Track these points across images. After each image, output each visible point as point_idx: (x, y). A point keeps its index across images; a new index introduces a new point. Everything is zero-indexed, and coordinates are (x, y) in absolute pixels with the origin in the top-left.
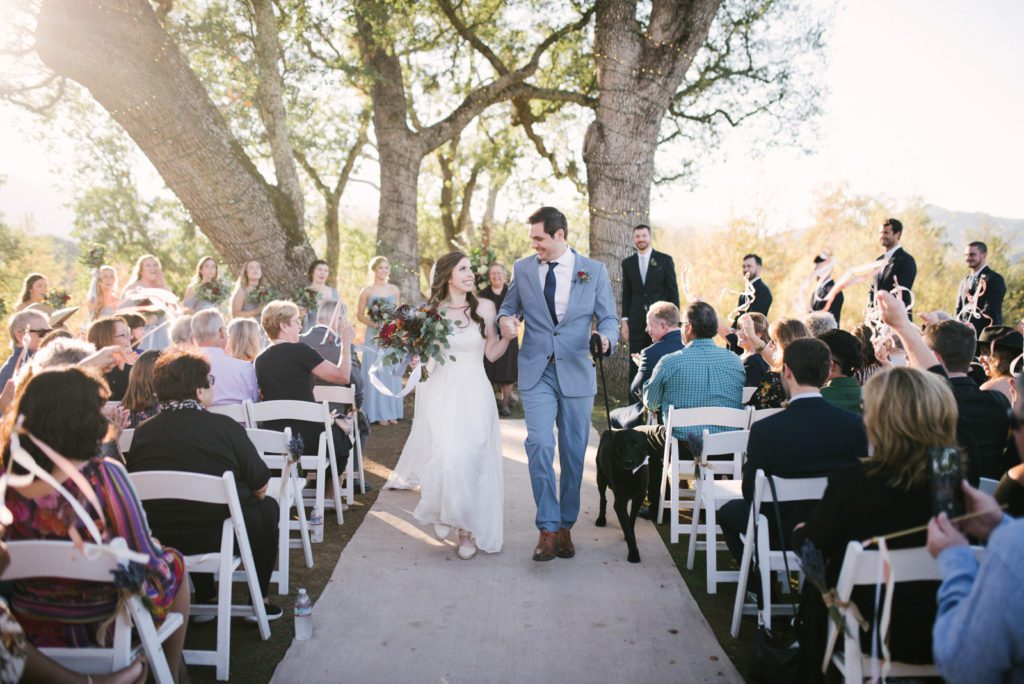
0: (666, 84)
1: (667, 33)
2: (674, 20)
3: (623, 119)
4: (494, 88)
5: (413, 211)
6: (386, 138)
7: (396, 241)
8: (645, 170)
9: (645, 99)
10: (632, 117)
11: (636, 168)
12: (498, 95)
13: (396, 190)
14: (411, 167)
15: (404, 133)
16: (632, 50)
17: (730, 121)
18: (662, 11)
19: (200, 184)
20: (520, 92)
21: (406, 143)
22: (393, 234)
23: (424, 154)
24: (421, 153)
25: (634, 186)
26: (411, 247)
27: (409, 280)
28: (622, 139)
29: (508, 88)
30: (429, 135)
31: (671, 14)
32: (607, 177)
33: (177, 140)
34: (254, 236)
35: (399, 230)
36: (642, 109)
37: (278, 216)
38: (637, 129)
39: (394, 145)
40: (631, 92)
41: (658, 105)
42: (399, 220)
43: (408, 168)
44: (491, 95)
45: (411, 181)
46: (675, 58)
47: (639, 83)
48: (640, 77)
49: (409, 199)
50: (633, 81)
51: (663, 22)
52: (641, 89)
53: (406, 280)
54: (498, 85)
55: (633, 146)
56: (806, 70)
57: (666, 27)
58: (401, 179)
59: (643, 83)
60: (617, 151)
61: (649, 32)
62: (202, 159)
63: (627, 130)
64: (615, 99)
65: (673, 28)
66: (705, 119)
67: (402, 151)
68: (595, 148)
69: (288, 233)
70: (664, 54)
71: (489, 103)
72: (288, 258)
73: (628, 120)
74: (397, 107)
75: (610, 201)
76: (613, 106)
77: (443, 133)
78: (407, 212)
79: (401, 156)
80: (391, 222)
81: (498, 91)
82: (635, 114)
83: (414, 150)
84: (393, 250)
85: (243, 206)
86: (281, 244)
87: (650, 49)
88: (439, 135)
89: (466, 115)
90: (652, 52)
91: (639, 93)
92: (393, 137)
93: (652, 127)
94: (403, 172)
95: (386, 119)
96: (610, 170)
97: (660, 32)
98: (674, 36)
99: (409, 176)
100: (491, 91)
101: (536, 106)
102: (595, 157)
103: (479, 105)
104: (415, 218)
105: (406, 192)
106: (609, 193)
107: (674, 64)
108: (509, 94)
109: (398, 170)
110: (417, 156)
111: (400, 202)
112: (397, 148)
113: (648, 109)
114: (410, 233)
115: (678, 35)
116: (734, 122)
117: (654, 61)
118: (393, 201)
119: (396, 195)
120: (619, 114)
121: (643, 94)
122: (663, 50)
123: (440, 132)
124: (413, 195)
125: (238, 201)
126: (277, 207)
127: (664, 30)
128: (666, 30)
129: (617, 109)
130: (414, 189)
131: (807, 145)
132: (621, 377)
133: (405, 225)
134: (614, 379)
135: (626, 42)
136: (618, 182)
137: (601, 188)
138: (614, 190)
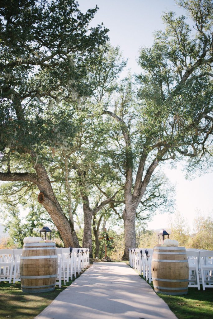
0: (137, 203)
1: (137, 194)
2: (138, 192)
4: (107, 201)
6: (86, 211)
7: (87, 232)
9: (133, 205)
13: (87, 222)
17: (155, 206)
19: (59, 221)
20: (112, 202)
21: (89, 212)
22: (87, 230)
25: (132, 221)
29: (109, 201)
30: (94, 211)
33: (56, 214)
34: (67, 230)
35: (88, 229)
37: (70, 226)
40: (131, 204)
42: (88, 227)
43: (90, 217)
46: (138, 198)
48: (132, 202)
51: (136, 192)
55: (131, 214)
56: (171, 195)
58: (88, 219)
59: (133, 203)
60: (129, 214)
61: (134, 194)
62: (59, 217)
63: (130, 211)
64: (128, 205)
66: (150, 206)
68: (125, 214)
69: (72, 229)
71: (106, 204)
72: (72, 233)
73: (130, 209)
74: (88, 205)
79: (88, 215)
80: (86, 228)
85: (65, 224)
86: (71, 231)
88: (96, 211)
89: (101, 206)
90: (134, 197)
94: (89, 218)
95: (86, 208)
96: (128, 218)
101: (115, 204)
102: (125, 216)
103: (103, 205)
106: (127, 222)
110: (91, 215)
111: (88, 224)
112: (88, 213)
115: (138, 195)
117: (135, 199)
122: (136, 197)
125: (64, 223)
126: (70, 225)
129: (128, 207)
131: (171, 211)
135: (130, 196)
136: (129, 220)
137: (126, 221)
138: (128, 221)
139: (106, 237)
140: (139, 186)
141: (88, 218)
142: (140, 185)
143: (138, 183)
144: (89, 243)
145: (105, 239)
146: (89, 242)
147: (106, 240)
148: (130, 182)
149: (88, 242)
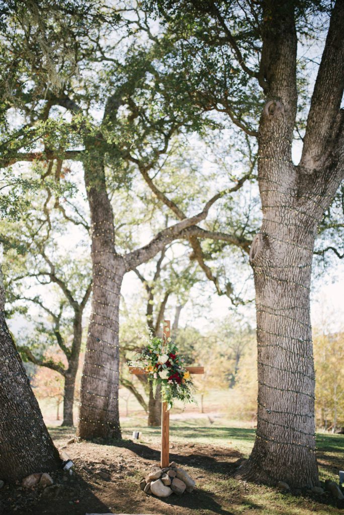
1: (318, 163)
2: (323, 153)
3: (285, 229)
4: (178, 228)
5: (116, 312)
6: (99, 258)
7: (101, 333)
8: (305, 273)
9: (303, 213)
10: (293, 227)
11: (298, 270)
12: (180, 233)
13: (103, 296)
14: (116, 279)
15: (112, 256)
16: (290, 176)
17: (338, 255)
18: (313, 146)
20: (195, 232)
21: (112, 262)
22: (100, 328)
23: (126, 271)
24: (124, 269)
25: (297, 286)
26: (113, 338)
27: (111, 364)
28: (285, 246)
29: (187, 228)
30: (130, 257)
31: (320, 148)
32: (273, 278)
35: (105, 325)
36: (301, 221)
38: (298, 237)
39: (104, 263)
40: (291, 207)
41: (314, 218)
42: (105, 318)
43: (113, 279)
44: (176, 232)
45: (116, 289)
46: (327, 181)
47: (297, 200)
48: (298, 196)
49: (113, 302)
50: (292, 199)
51: (314, 154)
52: (300, 205)
53: (108, 364)
54: (180, 226)
55: (295, 252)
57: (317, 159)
58: (108, 288)
59: (301, 201)
60: (282, 256)
63: (289, 238)
64: (278, 213)
65: (323, 159)
66: (320, 253)
67: (110, 268)
70: (317, 178)
71: (174, 238)
73: (290, 230)
74: (107, 237)
75: (276, 299)
76: (276, 219)
77: (140, 257)
78: (111, 311)
79: (109, 271)
81: (180, 230)
82: (296, 225)
83: (119, 267)
84: (99, 341)
87: (304, 175)
88: (138, 258)
89: (157, 245)
90: (306, 177)
91: (298, 208)
92: (104, 257)
93: (310, 237)
94: (110, 283)
95: (100, 245)
96: (276, 272)
97: (312, 162)
98: (324, 165)
99: (114, 286)
100: (176, 229)
101: (206, 245)
102: (262, 262)
103: (166, 239)
104: (117, 316)
105: (111, 297)
106: (275, 292)
107: (326, 186)
108: (188, 233)
109: (106, 281)
110: (120, 272)
112: (106, 265)
113: (307, 221)
114: (113, 328)
115: (327, 164)
116: (341, 255)
117: (309, 183)
118: (101, 303)
119: (103, 299)
120: (281, 225)
121: (301, 209)
122: (316, 175)
123: (138, 256)
124: (117, 299)
127: (315, 161)
128: (317, 161)
129: (279, 222)
130: (118, 294)
132: (292, 463)
133: (109, 321)
134: (284, 464)
136: (284, 281)
137: (268, 288)
138: (280, 290)
139: (168, 364)
140: (331, 128)
141: (105, 284)
142: (334, 122)
143: (325, 109)
144: (105, 375)
145: (164, 374)
146: (107, 371)
147: (166, 381)
148: (288, 107)
149: (101, 372)
